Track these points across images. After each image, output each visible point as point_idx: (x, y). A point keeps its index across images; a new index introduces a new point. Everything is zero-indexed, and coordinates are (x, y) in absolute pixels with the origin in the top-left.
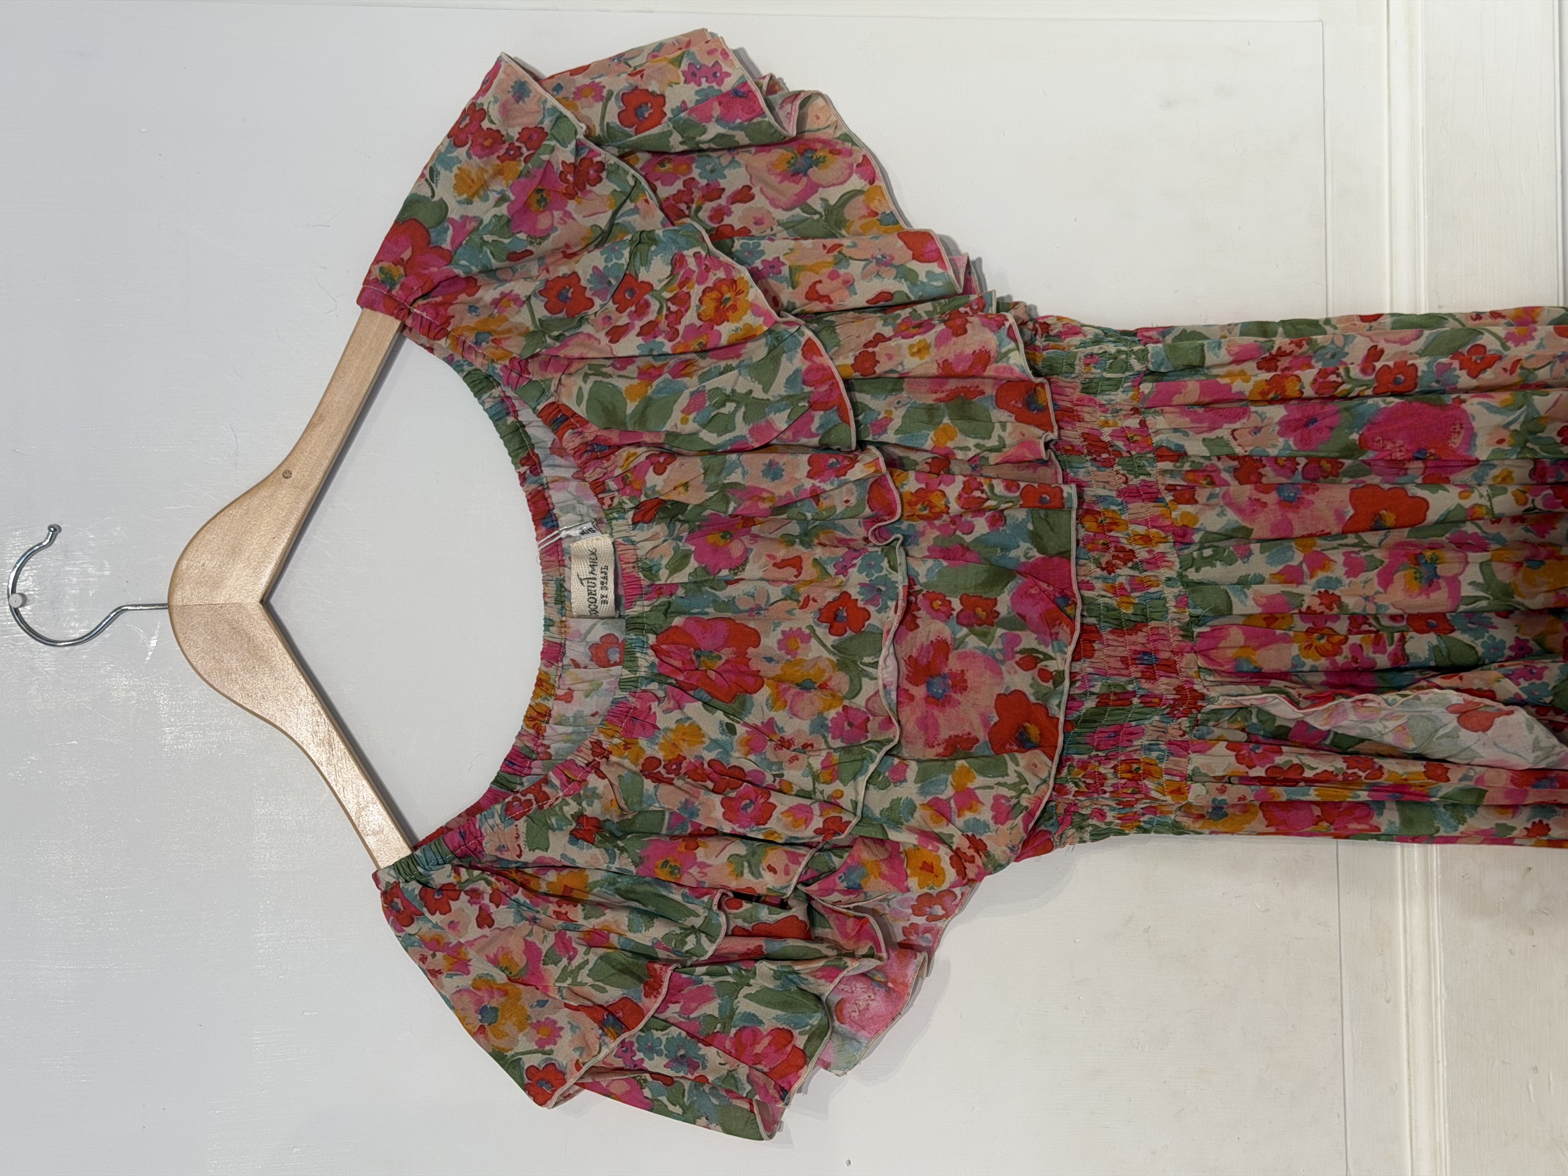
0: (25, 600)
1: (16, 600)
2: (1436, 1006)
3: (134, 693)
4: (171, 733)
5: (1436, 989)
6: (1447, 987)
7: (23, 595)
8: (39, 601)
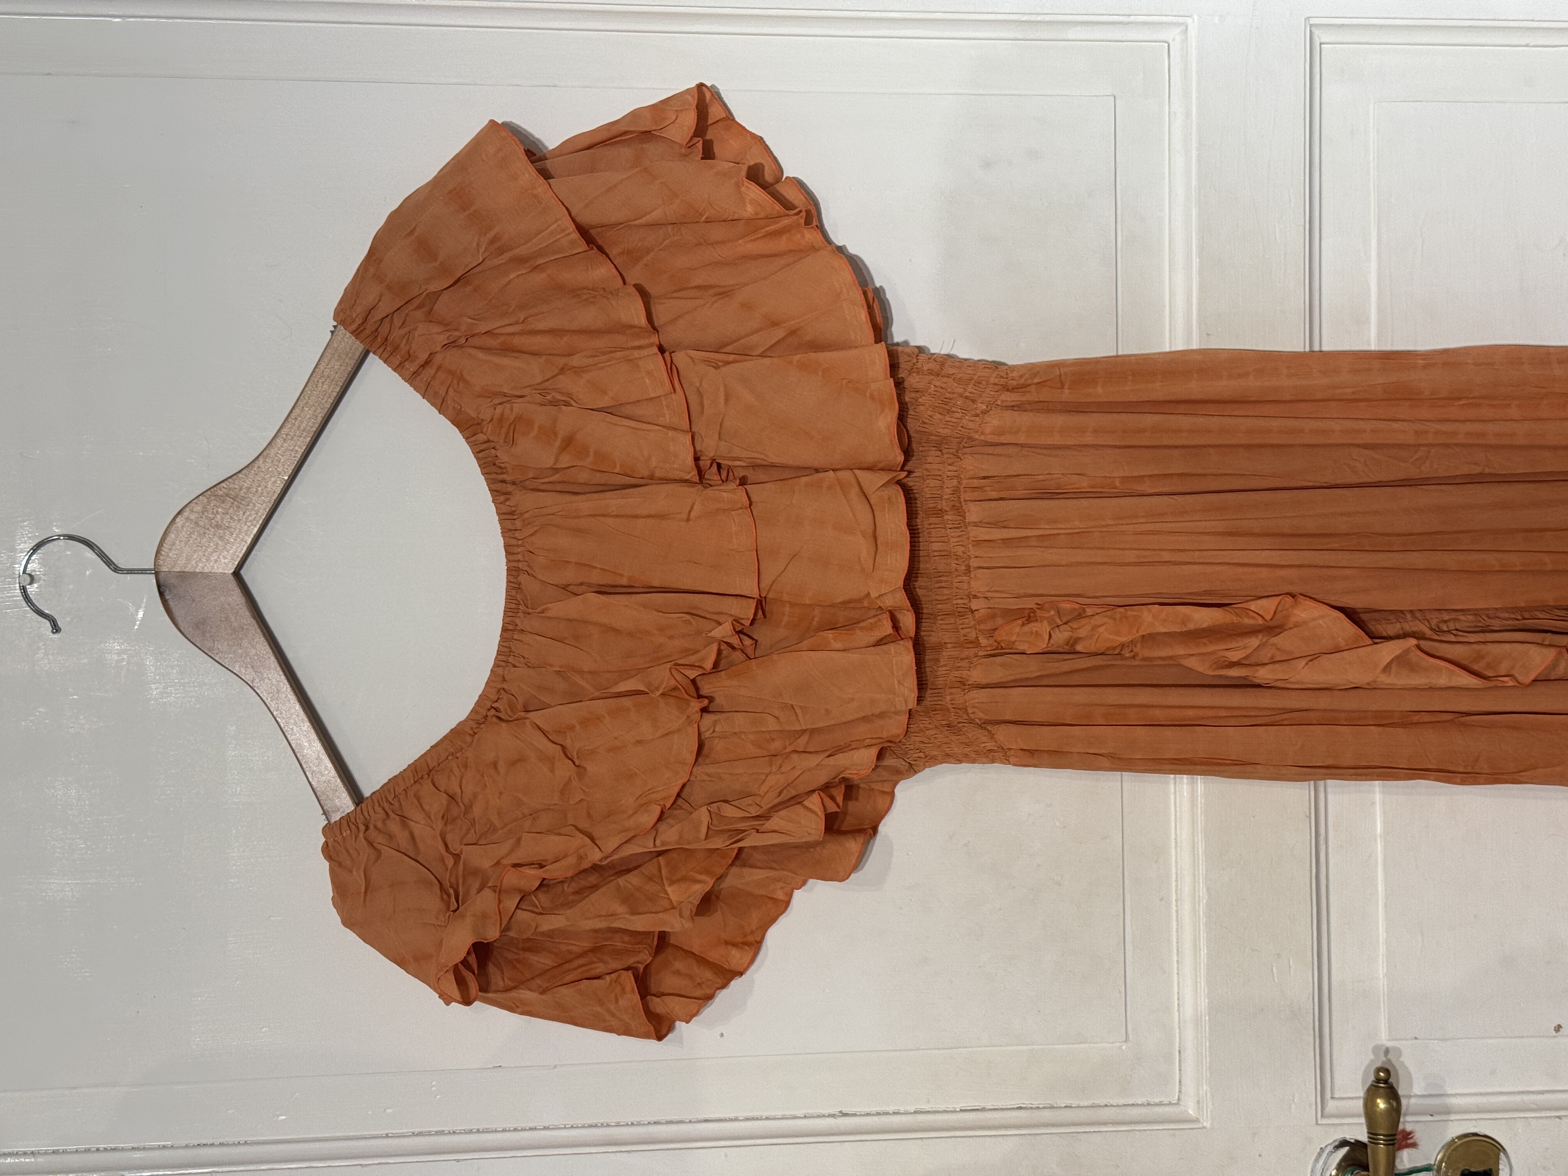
0: (32, 579)
2: (1199, 905)
3: (125, 656)
4: (156, 689)
5: (1199, 892)
6: (1208, 889)
7: (30, 575)
8: (44, 580)
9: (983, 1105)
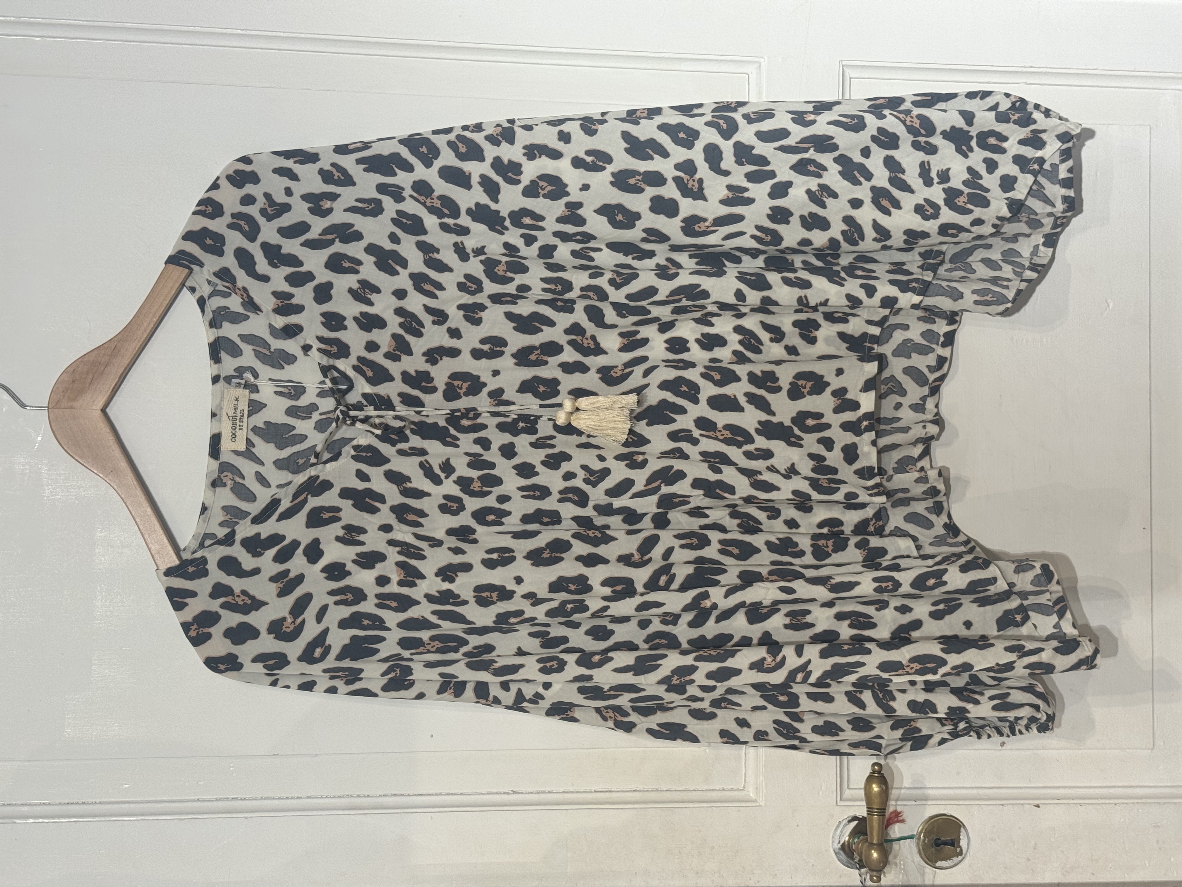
3: (27, 467)
4: (49, 489)
9: (610, 788)
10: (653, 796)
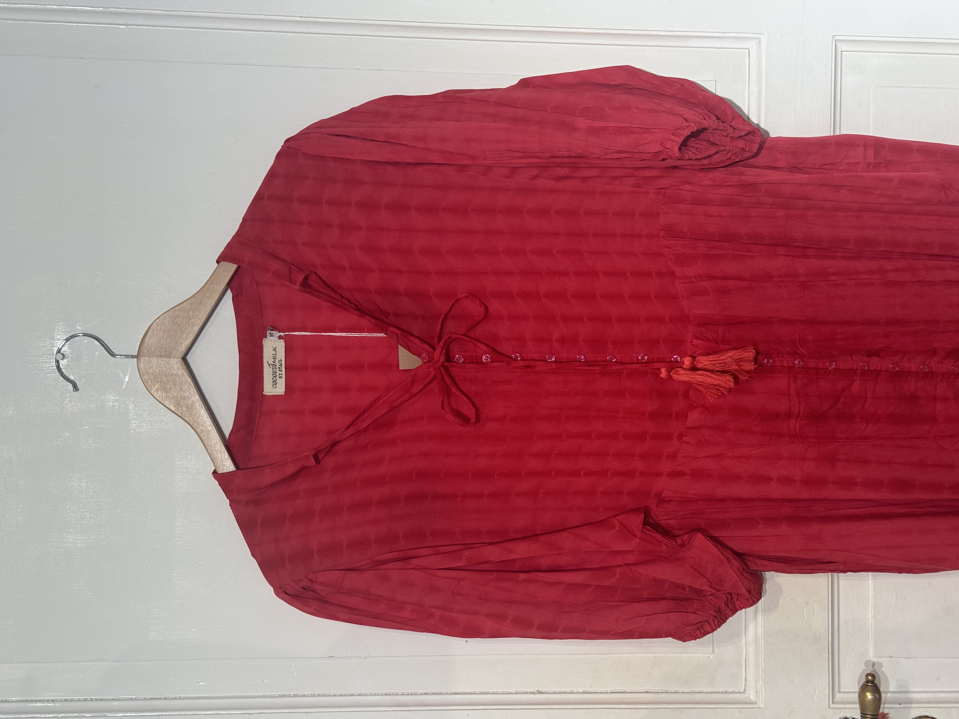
0: (64, 357)
1: (60, 356)
3: (117, 404)
4: (135, 424)
7: (62, 354)
8: (71, 357)
10: (663, 697)
